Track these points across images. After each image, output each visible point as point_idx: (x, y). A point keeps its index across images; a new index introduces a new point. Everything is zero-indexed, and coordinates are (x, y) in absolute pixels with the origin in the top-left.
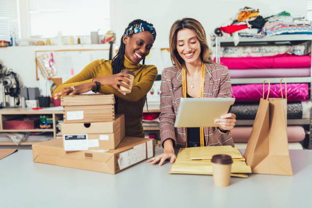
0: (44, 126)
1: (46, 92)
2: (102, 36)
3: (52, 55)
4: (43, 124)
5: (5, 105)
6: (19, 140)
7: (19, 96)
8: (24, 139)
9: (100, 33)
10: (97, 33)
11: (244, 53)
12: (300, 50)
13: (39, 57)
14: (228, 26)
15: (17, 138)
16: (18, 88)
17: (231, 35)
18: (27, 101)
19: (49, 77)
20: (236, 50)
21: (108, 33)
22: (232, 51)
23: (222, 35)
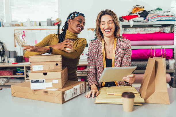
0: (19, 74)
1: (20, 54)
2: (53, 21)
3: (24, 32)
4: (18, 72)
6: (4, 82)
7: (4, 56)
8: (7, 81)
9: (52, 20)
10: (51, 19)
11: (136, 31)
12: (167, 30)
13: (16, 33)
14: (127, 16)
15: (3, 81)
16: (4, 51)
17: (129, 21)
18: (9, 59)
19: (22, 45)
20: (131, 30)
21: (57, 20)
22: (129, 30)
23: (123, 21)
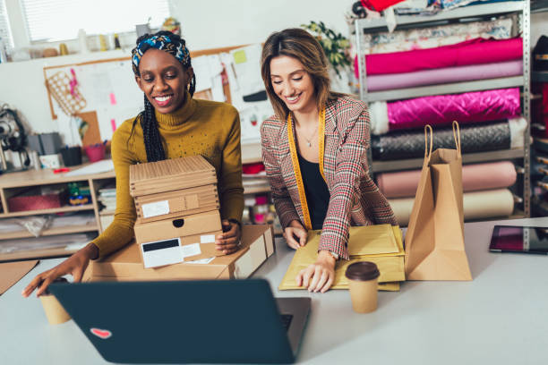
0: (78, 201)
1: (73, 139)
3: (73, 72)
4: (75, 198)
5: (5, 167)
6: (38, 229)
7: (27, 149)
8: (47, 225)
9: (153, 25)
10: (147, 25)
11: (407, 41)
12: (504, 28)
13: (52, 78)
15: (35, 224)
16: (23, 136)
17: (382, 15)
18: (42, 158)
19: (73, 112)
20: (393, 38)
21: (167, 22)
22: (385, 40)
23: (366, 16)
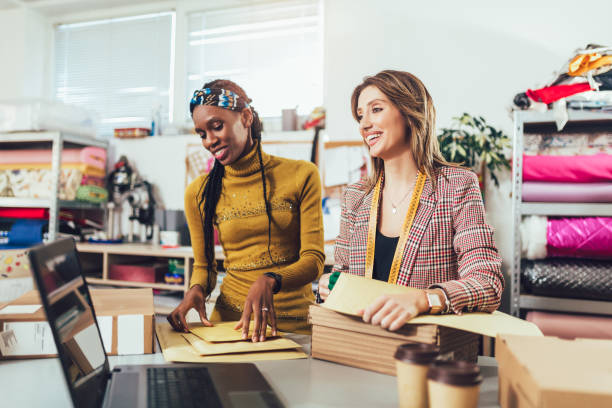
2: (302, 117)
4: (171, 275)
7: (153, 223)
9: (299, 113)
10: (294, 111)
13: (192, 155)
16: (151, 210)
17: (550, 107)
18: (162, 233)
20: (571, 142)
21: (315, 112)
23: (529, 107)
